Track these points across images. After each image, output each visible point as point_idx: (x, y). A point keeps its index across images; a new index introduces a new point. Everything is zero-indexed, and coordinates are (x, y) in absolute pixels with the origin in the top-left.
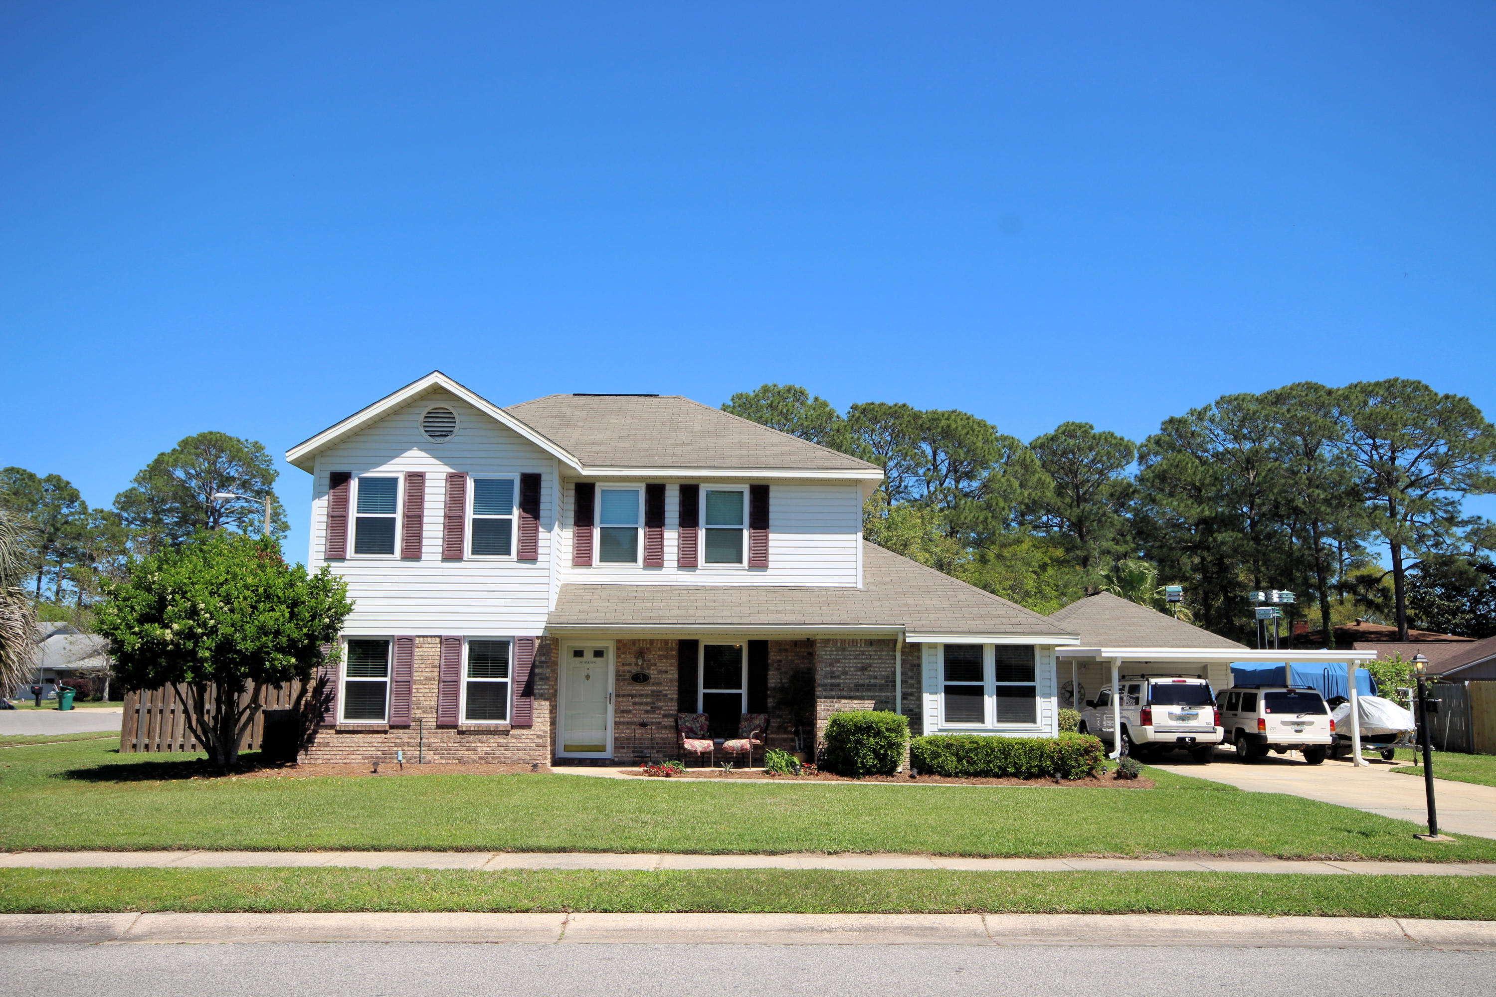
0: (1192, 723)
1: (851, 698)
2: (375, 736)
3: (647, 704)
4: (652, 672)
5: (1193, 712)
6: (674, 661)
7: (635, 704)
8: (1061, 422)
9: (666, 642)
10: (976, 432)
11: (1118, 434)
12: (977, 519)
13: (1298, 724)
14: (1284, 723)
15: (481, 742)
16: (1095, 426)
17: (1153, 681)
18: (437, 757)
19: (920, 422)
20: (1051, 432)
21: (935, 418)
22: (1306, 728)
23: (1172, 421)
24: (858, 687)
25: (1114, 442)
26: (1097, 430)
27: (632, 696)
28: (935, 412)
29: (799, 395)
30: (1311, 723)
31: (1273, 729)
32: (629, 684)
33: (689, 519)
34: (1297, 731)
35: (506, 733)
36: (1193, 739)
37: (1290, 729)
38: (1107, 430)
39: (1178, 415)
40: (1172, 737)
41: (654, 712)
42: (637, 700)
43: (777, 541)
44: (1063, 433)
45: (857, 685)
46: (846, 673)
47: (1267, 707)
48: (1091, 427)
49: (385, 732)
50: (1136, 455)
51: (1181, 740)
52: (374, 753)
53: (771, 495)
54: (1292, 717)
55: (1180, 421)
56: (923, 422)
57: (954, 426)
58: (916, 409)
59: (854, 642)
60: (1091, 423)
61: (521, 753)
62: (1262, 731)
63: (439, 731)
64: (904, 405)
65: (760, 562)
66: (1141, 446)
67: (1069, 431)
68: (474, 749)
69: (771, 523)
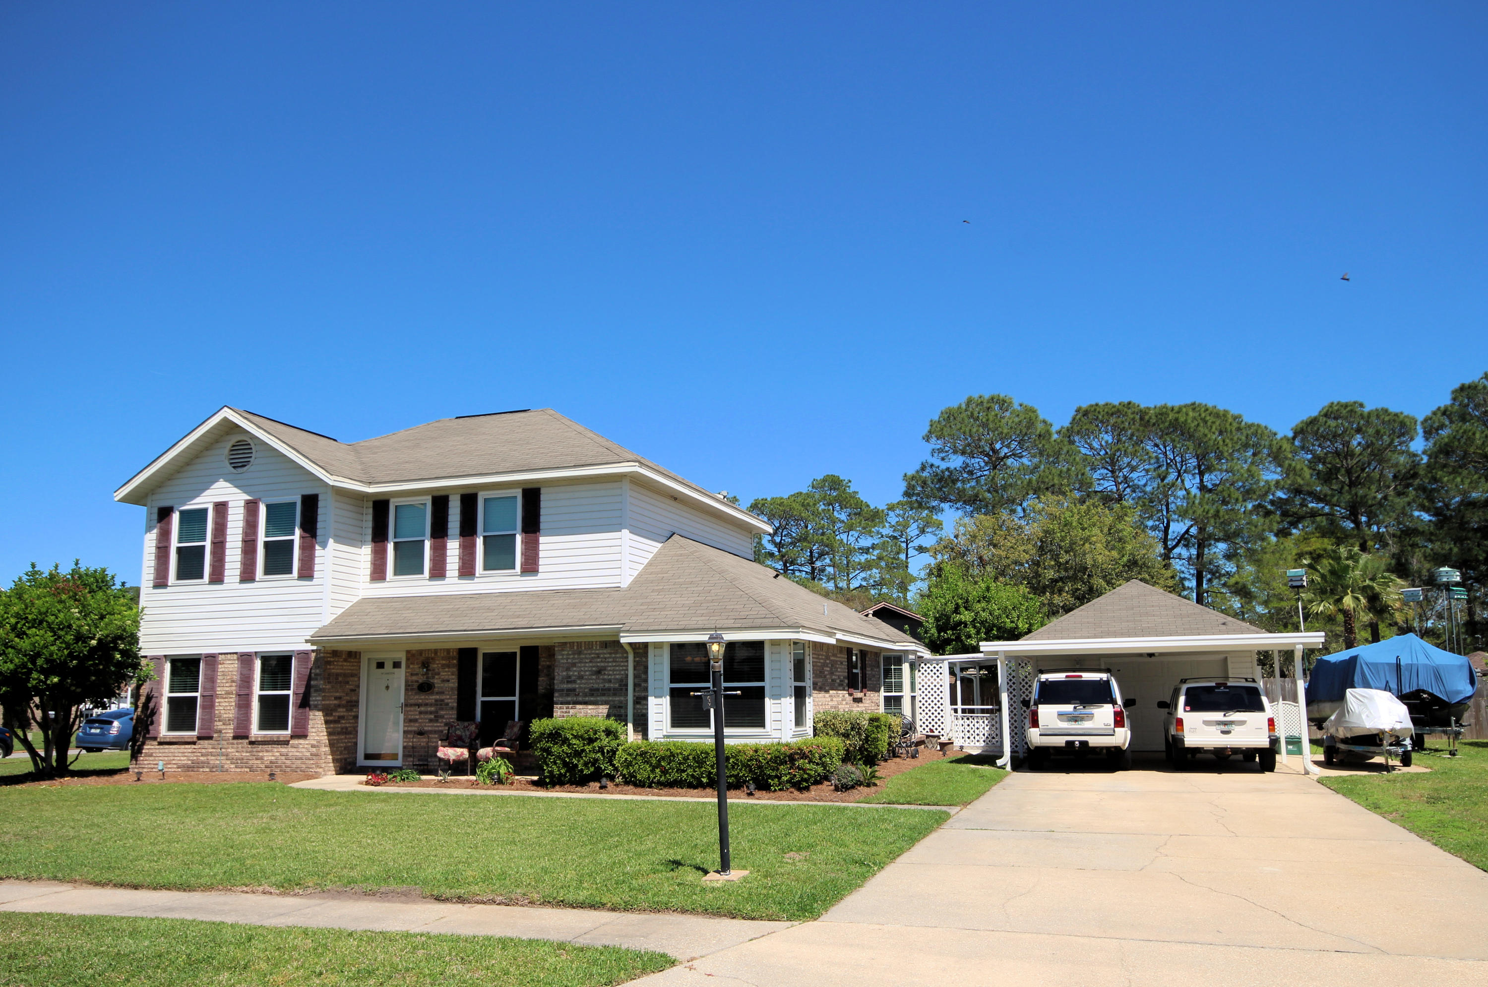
0: (1087, 725)
1: (586, 703)
2: (187, 746)
3: (431, 713)
4: (436, 681)
5: (1088, 710)
6: (455, 670)
7: (421, 713)
8: (1326, 403)
9: (448, 651)
10: (1209, 424)
11: (1393, 409)
12: (1207, 513)
13: (1225, 723)
14: (1207, 723)
15: (267, 751)
16: (1365, 404)
17: (1044, 677)
18: (233, 766)
19: (1147, 418)
20: (1314, 414)
21: (1162, 413)
22: (1236, 729)
23: (1462, 388)
24: (593, 692)
25: (1387, 419)
26: (1366, 410)
27: (419, 705)
28: (1165, 407)
30: (1242, 723)
31: (1193, 730)
32: (416, 694)
33: (468, 529)
34: (1223, 732)
35: (286, 743)
36: (1084, 744)
37: (1215, 730)
38: (1379, 407)
39: (1467, 381)
40: (1060, 741)
41: (437, 721)
42: (422, 709)
43: (546, 543)
44: (1326, 415)
45: (591, 690)
46: (581, 677)
47: (1187, 703)
48: (1361, 405)
49: (194, 743)
50: (1420, 430)
51: (1070, 744)
52: (185, 762)
53: (542, 497)
54: (1218, 716)
55: (1469, 387)
56: (1150, 418)
57: (1182, 419)
58: (1142, 406)
59: (590, 645)
60: (1360, 400)
61: (299, 762)
62: (1180, 733)
63: (235, 741)
64: (1129, 403)
65: (531, 567)
66: (1426, 420)
67: (1330, 413)
68: (261, 758)
69: (542, 526)
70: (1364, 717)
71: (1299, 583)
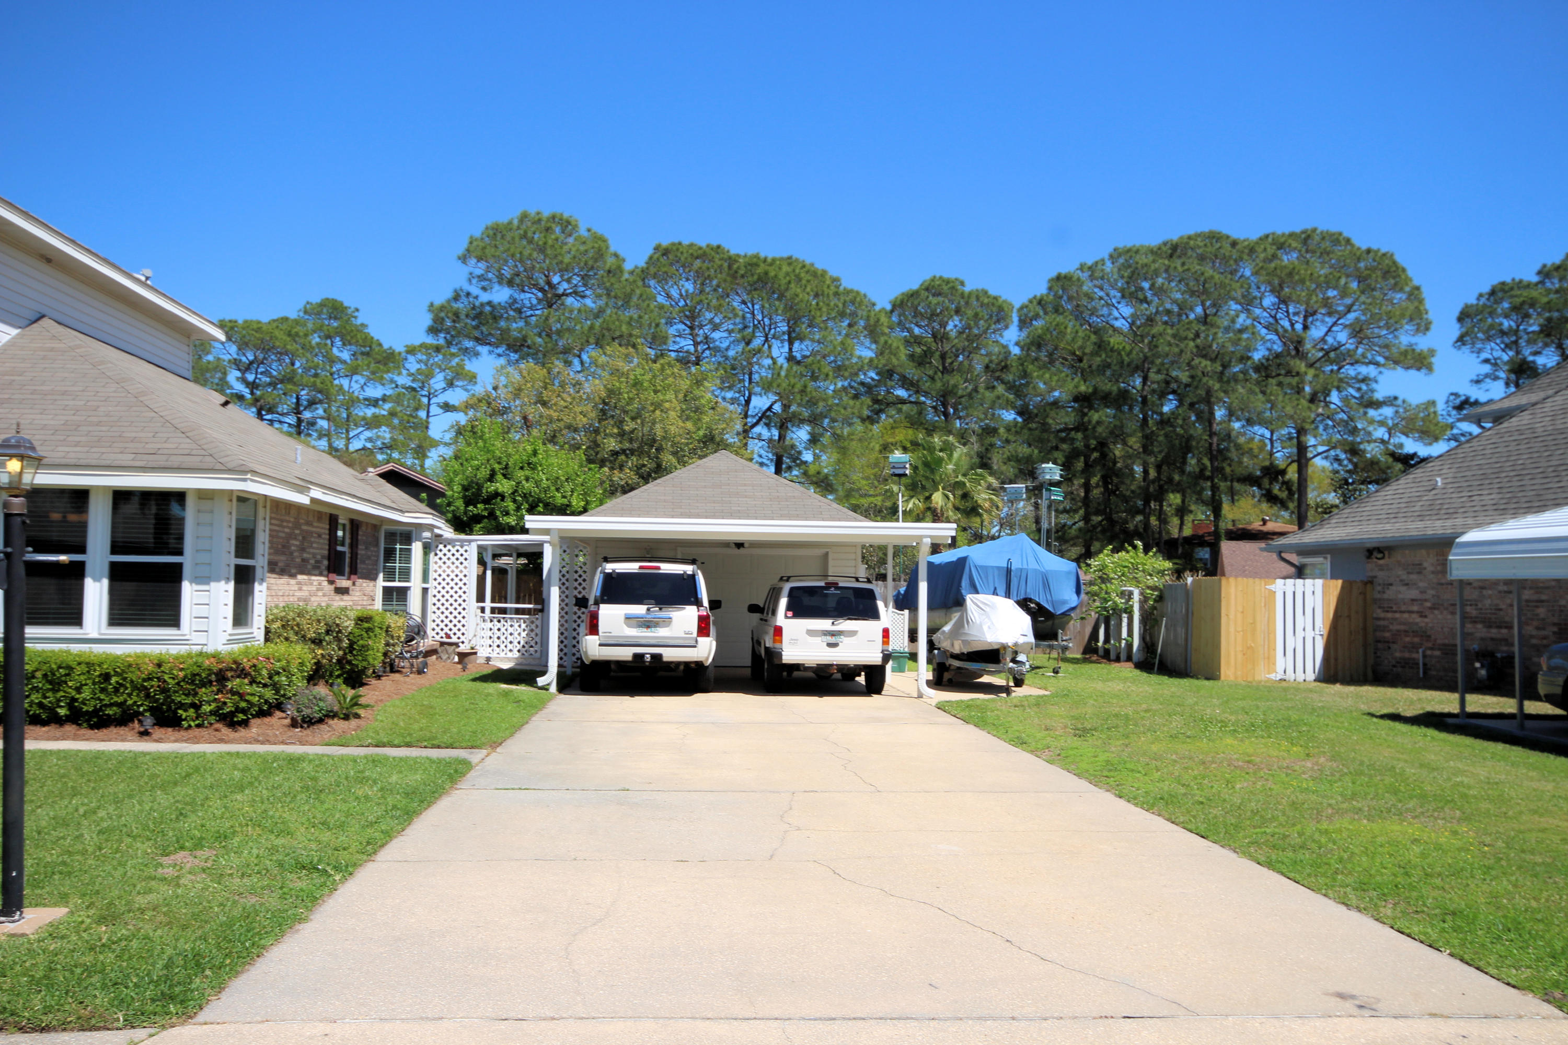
0: (662, 632)
5: (664, 614)
8: (927, 277)
10: (804, 282)
11: (992, 292)
12: (793, 387)
13: (833, 634)
14: (811, 633)
16: (967, 283)
17: (610, 567)
19: (735, 266)
20: (915, 286)
21: (754, 263)
22: (845, 641)
23: (1059, 278)
25: (986, 301)
26: (967, 289)
28: (757, 256)
29: (567, 225)
30: (853, 633)
31: (794, 641)
34: (831, 645)
36: (657, 658)
37: (821, 643)
38: (980, 287)
39: (1064, 271)
40: (626, 654)
44: (927, 289)
47: (789, 608)
48: (962, 284)
50: (1015, 319)
51: (638, 657)
54: (825, 624)
55: (1065, 277)
56: (739, 268)
57: (772, 274)
58: (733, 252)
60: (961, 278)
62: (777, 645)
64: (719, 247)
66: (1021, 308)
67: (933, 288)
70: (985, 628)
71: (900, 471)
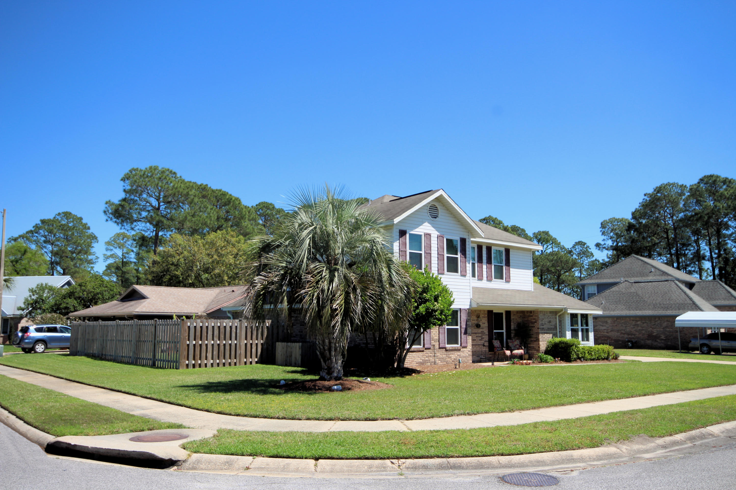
1: (547, 333)
2: (420, 353)
3: (480, 337)
4: (481, 323)
6: (486, 319)
7: (477, 337)
9: (484, 311)
15: (453, 354)
18: (440, 362)
24: (549, 329)
27: (476, 333)
32: (475, 328)
33: (489, 261)
35: (459, 350)
41: (482, 340)
42: (477, 335)
43: (513, 271)
45: (548, 328)
46: (545, 324)
49: (423, 351)
52: (420, 361)
53: (510, 253)
59: (547, 312)
61: (464, 358)
63: (440, 350)
65: (509, 279)
68: (451, 358)
69: (511, 264)
